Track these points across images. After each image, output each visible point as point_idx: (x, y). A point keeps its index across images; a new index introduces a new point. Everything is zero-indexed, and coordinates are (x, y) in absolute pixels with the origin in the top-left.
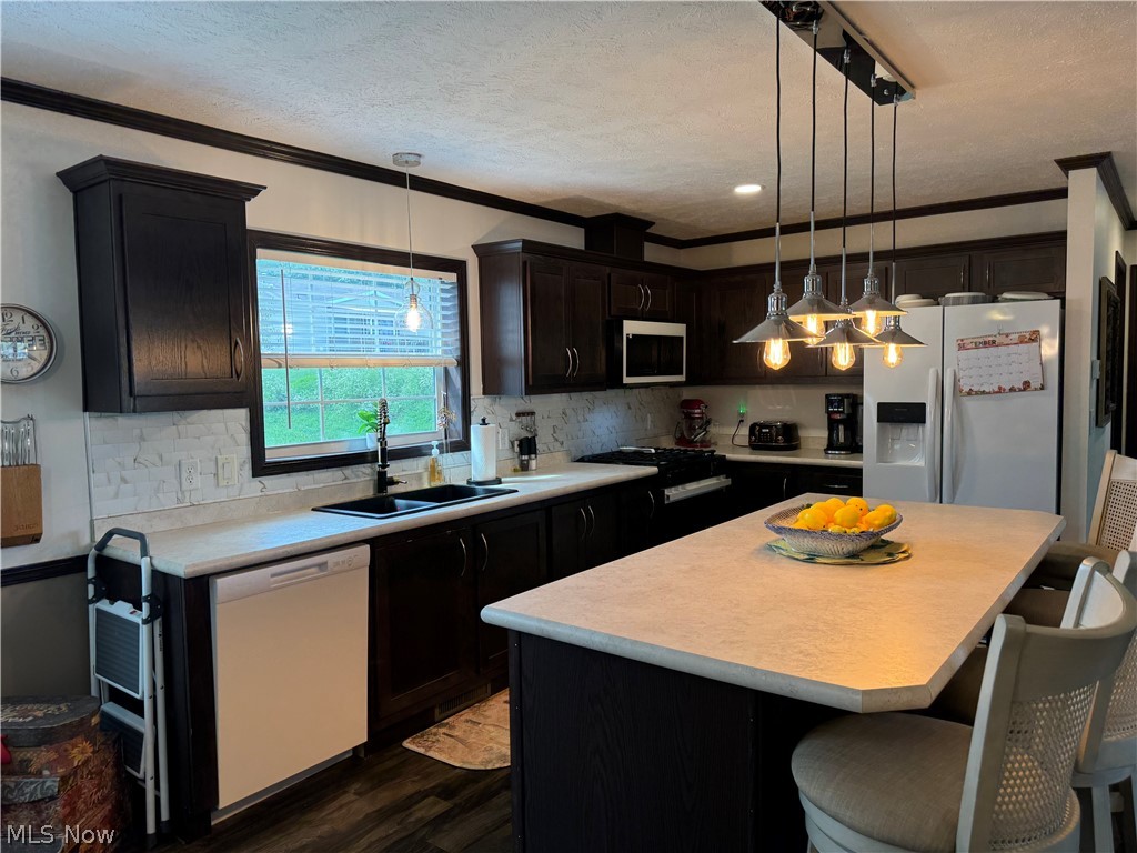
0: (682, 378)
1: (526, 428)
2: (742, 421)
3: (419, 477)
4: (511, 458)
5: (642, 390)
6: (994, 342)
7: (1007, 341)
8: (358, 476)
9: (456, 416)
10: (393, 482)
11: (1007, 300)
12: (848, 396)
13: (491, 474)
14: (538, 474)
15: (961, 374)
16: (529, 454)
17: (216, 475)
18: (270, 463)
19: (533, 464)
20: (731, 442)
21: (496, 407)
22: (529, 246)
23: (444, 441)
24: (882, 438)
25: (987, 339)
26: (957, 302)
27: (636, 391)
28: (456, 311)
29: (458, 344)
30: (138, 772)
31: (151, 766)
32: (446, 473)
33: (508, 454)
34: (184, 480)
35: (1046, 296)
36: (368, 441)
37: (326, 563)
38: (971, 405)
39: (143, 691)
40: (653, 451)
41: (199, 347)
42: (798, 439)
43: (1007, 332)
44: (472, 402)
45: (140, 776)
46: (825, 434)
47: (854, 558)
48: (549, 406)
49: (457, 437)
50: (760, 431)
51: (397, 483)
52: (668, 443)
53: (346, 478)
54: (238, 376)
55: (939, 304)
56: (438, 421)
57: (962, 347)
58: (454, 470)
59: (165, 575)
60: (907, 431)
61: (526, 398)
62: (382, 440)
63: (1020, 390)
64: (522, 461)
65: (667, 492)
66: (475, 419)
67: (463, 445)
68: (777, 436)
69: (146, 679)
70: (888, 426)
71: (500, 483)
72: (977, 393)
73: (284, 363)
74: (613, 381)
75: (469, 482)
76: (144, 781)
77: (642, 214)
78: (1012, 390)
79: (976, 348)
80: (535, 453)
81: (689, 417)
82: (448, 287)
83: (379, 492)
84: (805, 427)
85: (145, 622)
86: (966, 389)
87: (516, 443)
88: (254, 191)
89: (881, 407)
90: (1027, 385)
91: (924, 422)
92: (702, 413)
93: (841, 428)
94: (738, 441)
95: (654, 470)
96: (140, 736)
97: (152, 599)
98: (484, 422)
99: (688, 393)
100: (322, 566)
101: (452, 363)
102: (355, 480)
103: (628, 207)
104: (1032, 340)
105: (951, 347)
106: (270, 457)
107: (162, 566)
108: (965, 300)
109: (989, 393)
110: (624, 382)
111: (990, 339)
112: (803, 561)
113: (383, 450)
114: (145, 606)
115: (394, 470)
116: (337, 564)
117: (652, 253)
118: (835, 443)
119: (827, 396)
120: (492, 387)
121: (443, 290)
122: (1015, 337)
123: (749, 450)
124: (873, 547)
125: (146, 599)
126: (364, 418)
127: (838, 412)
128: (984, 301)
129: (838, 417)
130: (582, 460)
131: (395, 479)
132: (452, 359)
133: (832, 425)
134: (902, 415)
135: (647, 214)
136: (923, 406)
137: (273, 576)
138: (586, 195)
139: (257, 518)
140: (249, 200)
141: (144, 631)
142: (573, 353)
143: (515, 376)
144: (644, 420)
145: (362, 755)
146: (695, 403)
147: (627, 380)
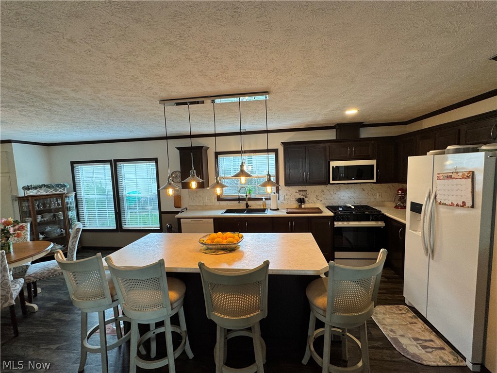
0: (372, 181)
1: (302, 195)
4: (295, 204)
6: (451, 176)
7: (456, 176)
10: (249, 206)
15: (438, 192)
17: (210, 200)
25: (448, 175)
48: (315, 188)
57: (439, 178)
63: (461, 206)
65: (335, 223)
66: (281, 192)
70: (414, 213)
72: (443, 204)
78: (457, 205)
79: (444, 179)
83: (246, 208)
86: (439, 201)
89: (412, 204)
90: (464, 204)
104: (468, 177)
105: (436, 177)
109: (447, 205)
116: (205, 221)
122: (460, 174)
131: (252, 205)
134: (418, 209)
147: (331, 182)
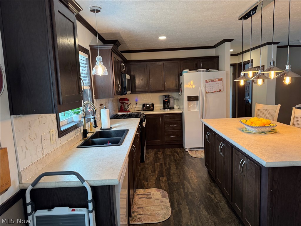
0: (130, 92)
2: (137, 104)
7: (216, 80)
8: (78, 132)
15: (206, 88)
17: (50, 139)
18: (62, 131)
20: (135, 110)
24: (188, 105)
25: (212, 80)
34: (43, 144)
38: (209, 95)
42: (154, 107)
43: (216, 78)
44: (94, 101)
50: (146, 106)
53: (76, 134)
57: (206, 82)
63: (219, 92)
68: (151, 107)
70: (191, 102)
72: (210, 93)
78: (217, 91)
79: (210, 82)
84: (155, 104)
85: (91, 212)
86: (208, 92)
89: (188, 97)
90: (220, 90)
91: (198, 100)
92: (128, 102)
93: (169, 103)
97: (93, 200)
101: (88, 88)
104: (221, 80)
105: (204, 82)
109: (212, 92)
114: (91, 205)
118: (165, 108)
129: (167, 101)
132: (88, 86)
134: (193, 99)
136: (198, 96)
141: (91, 216)
142: (119, 84)
144: (114, 105)
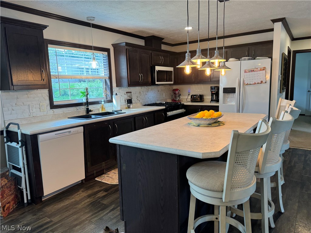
0: (172, 83)
1: (129, 97)
2: (189, 94)
3: (99, 110)
4: (125, 104)
5: (162, 86)
6: (254, 70)
7: (257, 70)
8: (81, 109)
9: (109, 93)
10: (91, 111)
11: (257, 59)
12: (216, 87)
13: (119, 109)
14: (132, 109)
15: (245, 79)
16: (130, 103)
17: (40, 108)
18: (55, 105)
19: (131, 106)
20: (186, 100)
21: (120, 91)
22: (127, 44)
23: (106, 100)
24: (224, 97)
26: (245, 60)
27: (160, 86)
28: (108, 63)
29: (108, 72)
30: (21, 187)
31: (24, 185)
32: (106, 109)
33: (124, 104)
34: (30, 110)
35: (268, 58)
36: (83, 99)
37: (70, 131)
38: (247, 88)
39: (21, 166)
40: (164, 103)
41: (31, 72)
42: (204, 99)
43: (257, 68)
44: (113, 89)
45: (22, 188)
46: (210, 97)
47: (210, 125)
48: (136, 90)
49: (109, 99)
50: (193, 97)
51: (92, 111)
52: (169, 101)
53: (77, 110)
54: (44, 80)
55: (240, 60)
56: (104, 94)
58: (108, 108)
59: (25, 135)
60: (231, 95)
61: (129, 88)
62: (87, 99)
63: (260, 83)
64: (128, 105)
65: (168, 113)
66: (114, 94)
67: (111, 101)
68: (198, 98)
69: (21, 162)
70: (226, 94)
71: (121, 111)
72: (249, 84)
73: (58, 77)
74: (153, 83)
75: (113, 111)
76: (23, 189)
77: (160, 36)
78: (258, 83)
79: (249, 72)
80: (132, 103)
81: (175, 94)
82: (105, 56)
83: (87, 114)
84: (205, 96)
85: (20, 147)
86: (246, 83)
87: (126, 101)
88: (45, 27)
89: (224, 89)
90: (262, 82)
91: (235, 93)
92: (178, 92)
93: (214, 95)
94: (188, 100)
95: (164, 107)
96: (21, 178)
97: (21, 141)
98: (116, 94)
99: (175, 87)
100: (69, 132)
101: (107, 78)
102: (80, 110)
103: (156, 34)
104: (264, 70)
105: (243, 72)
106: (55, 104)
107: (24, 132)
108: (247, 59)
109: (252, 84)
110: (156, 83)
111: (253, 69)
112: (197, 126)
113: (87, 102)
114: (20, 143)
115: (91, 107)
116: (74, 131)
117: (164, 47)
118: (213, 100)
119: (211, 87)
120: (119, 85)
121: (103, 57)
122: (259, 69)
123: (191, 102)
124: (215, 123)
125: (20, 141)
126: (82, 93)
127: (214, 91)
128: (252, 59)
129: (214, 92)
130: (145, 105)
131: (92, 110)
132: (107, 77)
133: (212, 94)
134: (230, 91)
135: (161, 36)
136: (235, 88)
137: (56, 134)
138: (143, 30)
139: (52, 120)
140: (44, 30)
141: (20, 149)
142: (141, 75)
143: (125, 82)
144: (163, 95)
145: (84, 182)
146: (177, 90)
147: (157, 83)
